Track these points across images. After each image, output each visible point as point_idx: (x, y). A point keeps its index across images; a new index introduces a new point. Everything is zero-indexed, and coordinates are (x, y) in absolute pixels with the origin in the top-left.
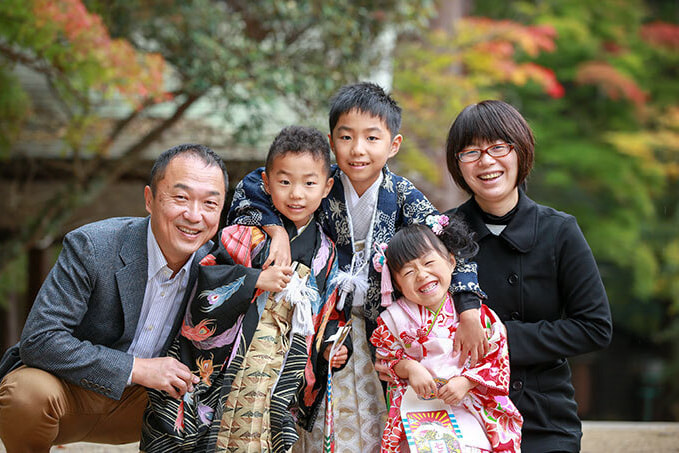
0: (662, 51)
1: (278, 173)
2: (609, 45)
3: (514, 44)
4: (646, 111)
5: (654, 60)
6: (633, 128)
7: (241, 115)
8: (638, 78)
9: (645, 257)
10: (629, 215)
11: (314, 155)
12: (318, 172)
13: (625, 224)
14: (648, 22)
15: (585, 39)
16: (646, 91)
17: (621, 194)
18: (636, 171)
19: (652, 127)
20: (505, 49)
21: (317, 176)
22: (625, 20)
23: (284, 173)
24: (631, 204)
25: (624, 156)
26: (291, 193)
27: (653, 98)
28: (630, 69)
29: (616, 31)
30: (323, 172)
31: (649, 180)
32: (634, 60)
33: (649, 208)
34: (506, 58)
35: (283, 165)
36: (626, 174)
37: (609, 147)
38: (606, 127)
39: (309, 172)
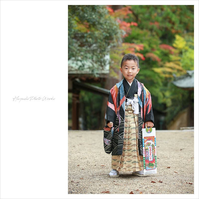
0: (164, 50)
1: (125, 66)
2: (153, 49)
3: (135, 49)
4: (161, 63)
5: (162, 52)
6: (158, 67)
7: (80, 63)
8: (159, 56)
9: (160, 94)
10: (157, 85)
11: (134, 61)
12: (135, 66)
13: (156, 87)
14: (161, 44)
15: (148, 48)
16: (160, 59)
17: (155, 81)
18: (159, 76)
19: (162, 66)
20: (133, 50)
21: (135, 67)
22: (156, 44)
23: (126, 66)
24: (158, 83)
25: (156, 73)
26: (128, 71)
27: (162, 60)
28: (157, 54)
29: (154, 46)
30: (137, 66)
31: (161, 78)
32: (158, 52)
33: (161, 84)
34: (133, 52)
35: (126, 64)
36: (157, 77)
37: (153, 71)
38: (152, 67)
39: (133, 66)
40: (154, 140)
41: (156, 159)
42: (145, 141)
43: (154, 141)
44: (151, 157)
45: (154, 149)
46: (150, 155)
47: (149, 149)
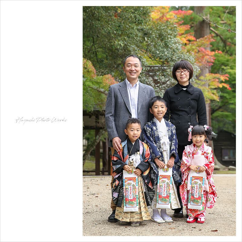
1: (130, 128)
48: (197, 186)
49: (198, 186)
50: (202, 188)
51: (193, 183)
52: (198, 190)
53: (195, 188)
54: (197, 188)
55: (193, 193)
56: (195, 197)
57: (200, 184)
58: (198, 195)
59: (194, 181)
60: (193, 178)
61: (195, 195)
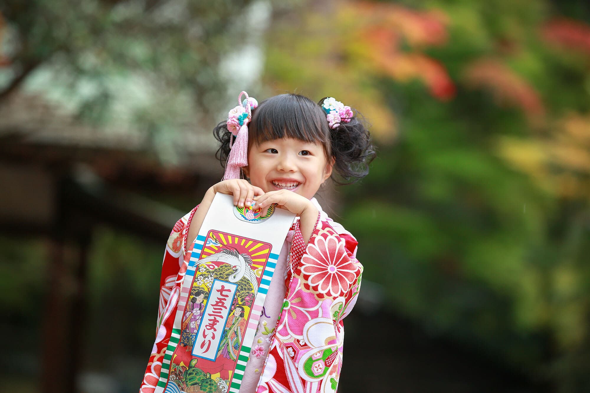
40: (264, 260)
41: (240, 362)
42: (206, 250)
43: (261, 267)
44: (209, 337)
45: (247, 309)
46: (212, 326)
47: (214, 297)
48: (222, 290)
49: (231, 295)
50: (251, 307)
51: (203, 271)
52: (225, 313)
53: (207, 298)
54: (220, 302)
55: (192, 325)
56: (197, 351)
57: (244, 284)
58: (215, 344)
59: (215, 257)
60: (211, 244)
61: (200, 339)
